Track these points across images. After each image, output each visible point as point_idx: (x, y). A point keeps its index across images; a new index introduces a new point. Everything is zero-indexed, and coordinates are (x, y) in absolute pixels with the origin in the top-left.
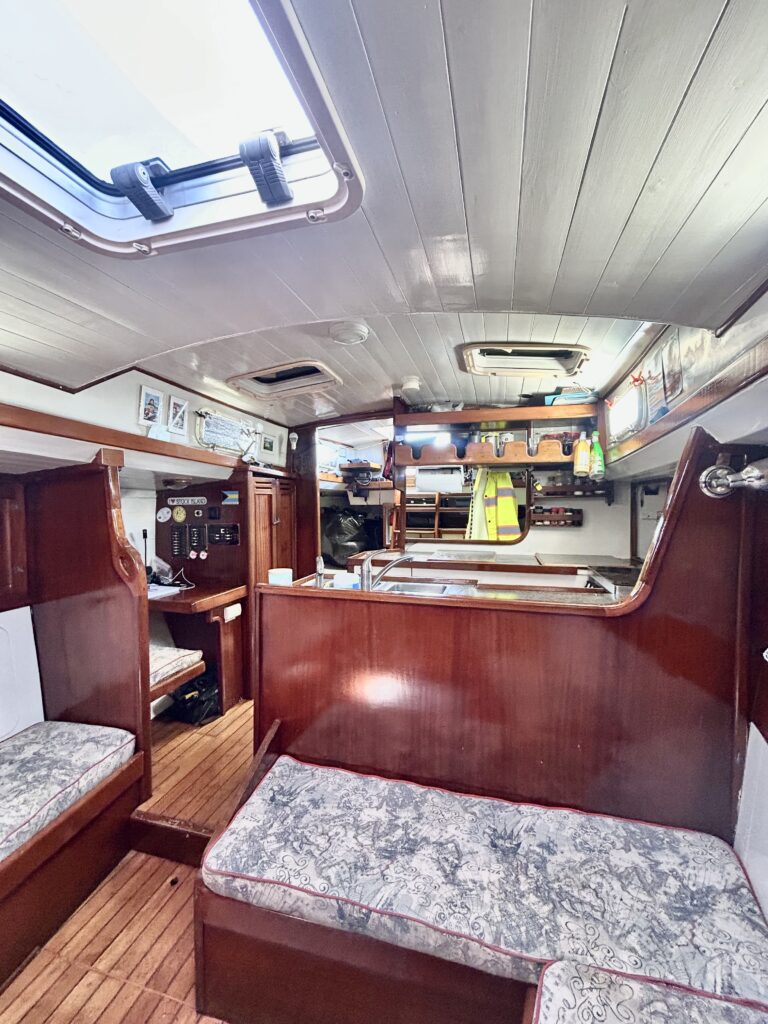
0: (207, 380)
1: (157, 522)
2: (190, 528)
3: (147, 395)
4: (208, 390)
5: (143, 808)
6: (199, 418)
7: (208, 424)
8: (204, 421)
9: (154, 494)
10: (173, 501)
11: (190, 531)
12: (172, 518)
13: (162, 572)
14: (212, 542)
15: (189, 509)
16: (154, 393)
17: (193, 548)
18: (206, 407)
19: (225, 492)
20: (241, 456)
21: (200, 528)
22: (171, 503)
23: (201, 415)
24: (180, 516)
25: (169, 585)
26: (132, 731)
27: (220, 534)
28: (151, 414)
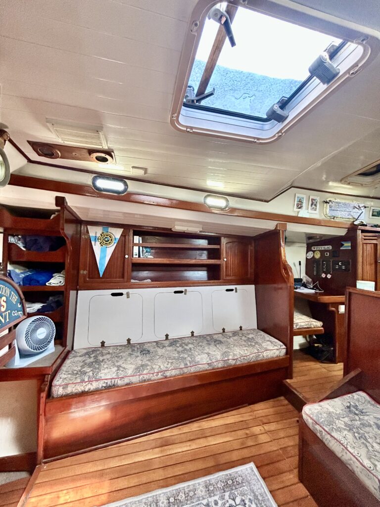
0: (331, 184)
1: (306, 258)
2: (323, 261)
3: (298, 197)
4: (331, 189)
5: (288, 381)
6: (325, 204)
7: (330, 207)
8: (328, 205)
9: (305, 245)
10: (314, 248)
11: (322, 263)
12: (313, 256)
13: (308, 282)
14: (334, 269)
15: (322, 252)
16: (301, 196)
17: (324, 272)
18: (329, 197)
19: (343, 243)
20: (354, 221)
21: (328, 262)
22: (313, 249)
23: (326, 202)
24: (318, 256)
25: (310, 288)
26: (286, 345)
27: (339, 265)
28: (300, 206)
